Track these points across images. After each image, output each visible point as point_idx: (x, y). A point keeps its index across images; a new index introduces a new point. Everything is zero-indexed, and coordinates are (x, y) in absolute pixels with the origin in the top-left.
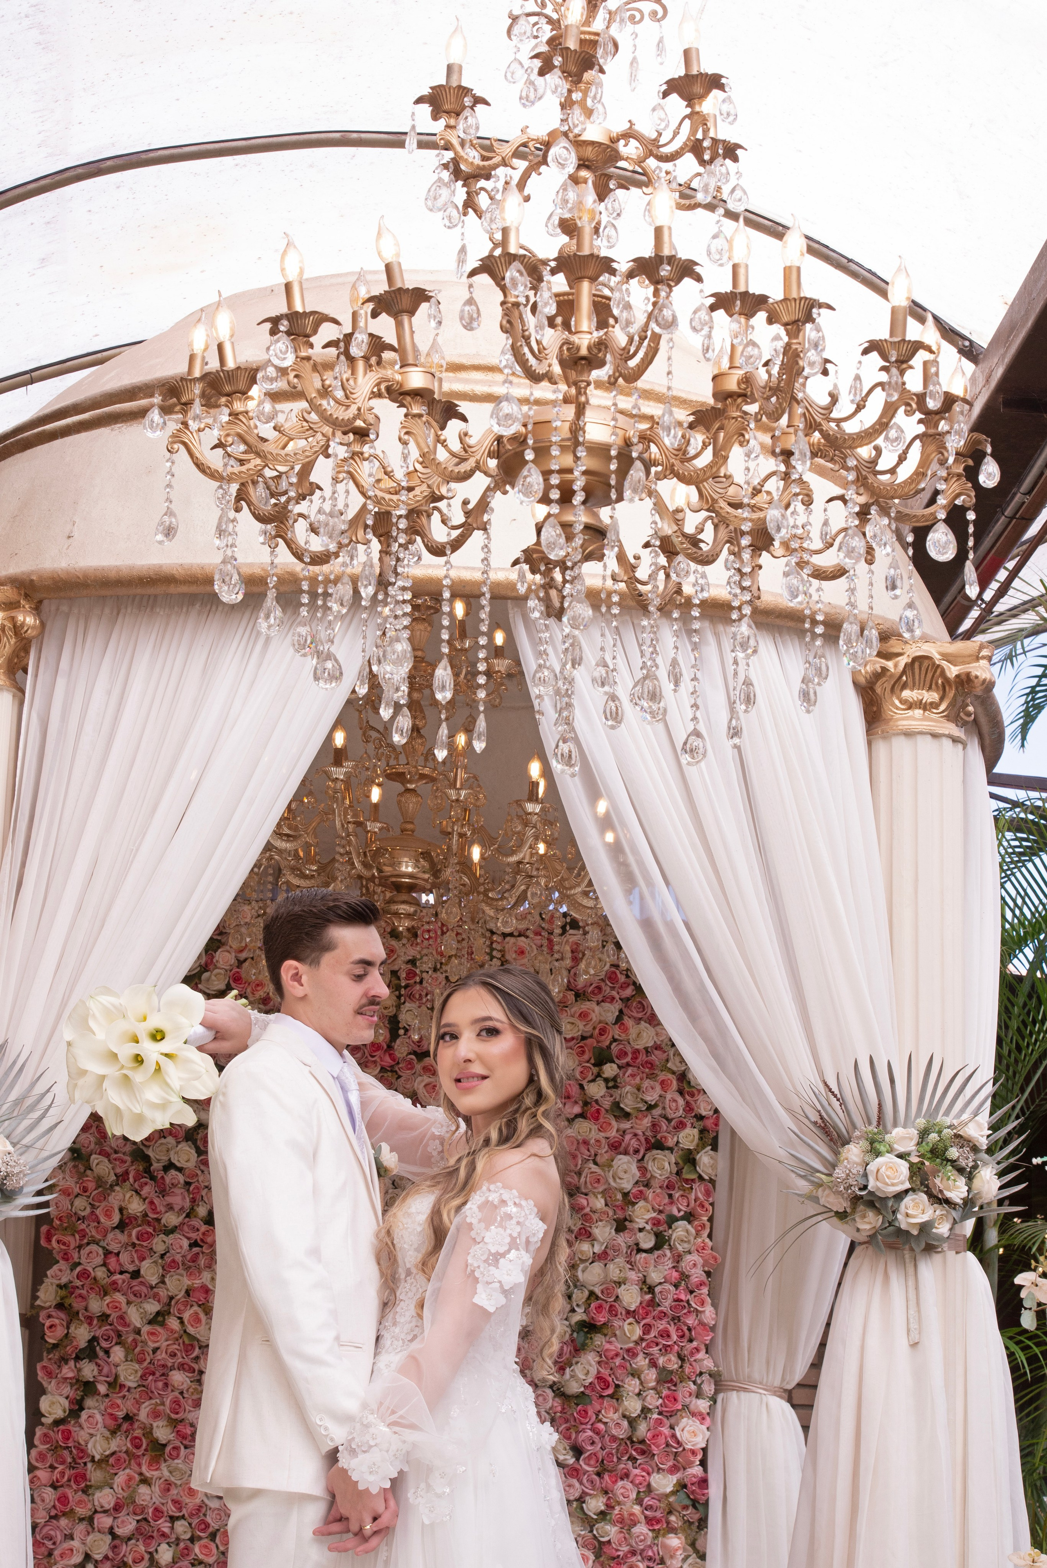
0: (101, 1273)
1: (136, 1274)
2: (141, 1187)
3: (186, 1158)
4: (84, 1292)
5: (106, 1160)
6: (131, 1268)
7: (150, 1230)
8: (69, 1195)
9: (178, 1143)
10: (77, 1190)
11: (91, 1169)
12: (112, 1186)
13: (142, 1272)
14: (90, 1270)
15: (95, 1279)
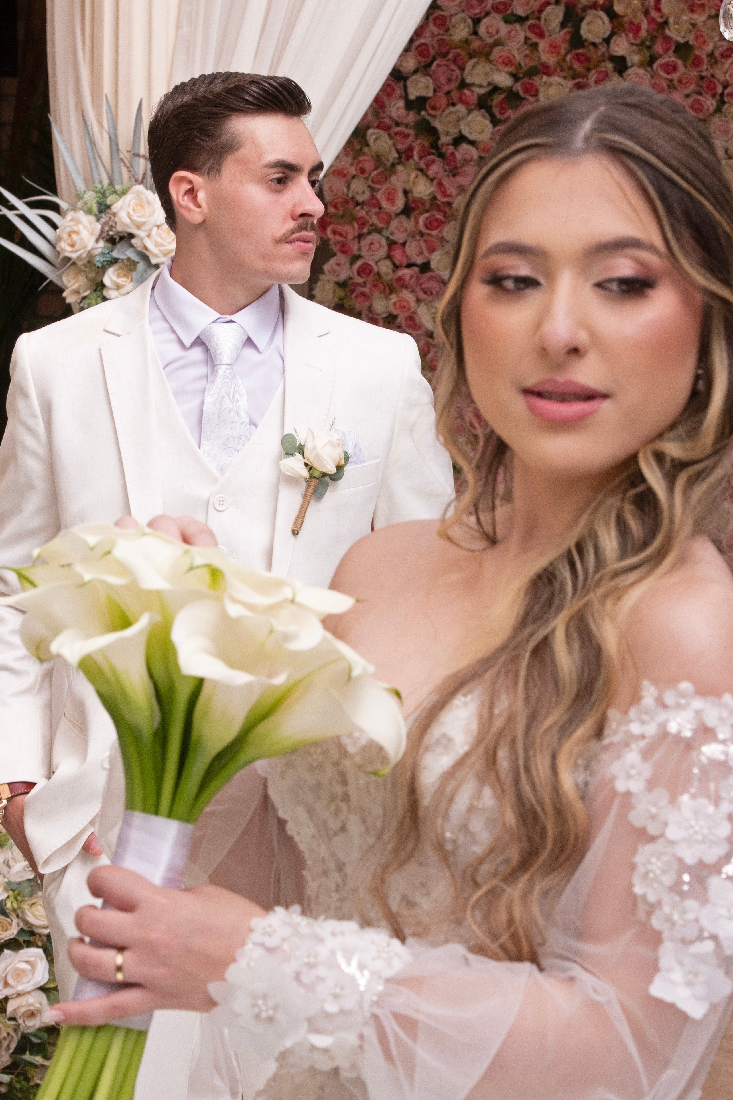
0: (385, 268)
1: (425, 267)
2: (428, 165)
3: (479, 129)
4: (366, 290)
5: (385, 135)
6: (419, 260)
7: (439, 216)
8: (344, 176)
9: (470, 111)
10: (353, 171)
11: (368, 145)
12: (393, 165)
13: (433, 265)
14: (372, 264)
15: (378, 274)
